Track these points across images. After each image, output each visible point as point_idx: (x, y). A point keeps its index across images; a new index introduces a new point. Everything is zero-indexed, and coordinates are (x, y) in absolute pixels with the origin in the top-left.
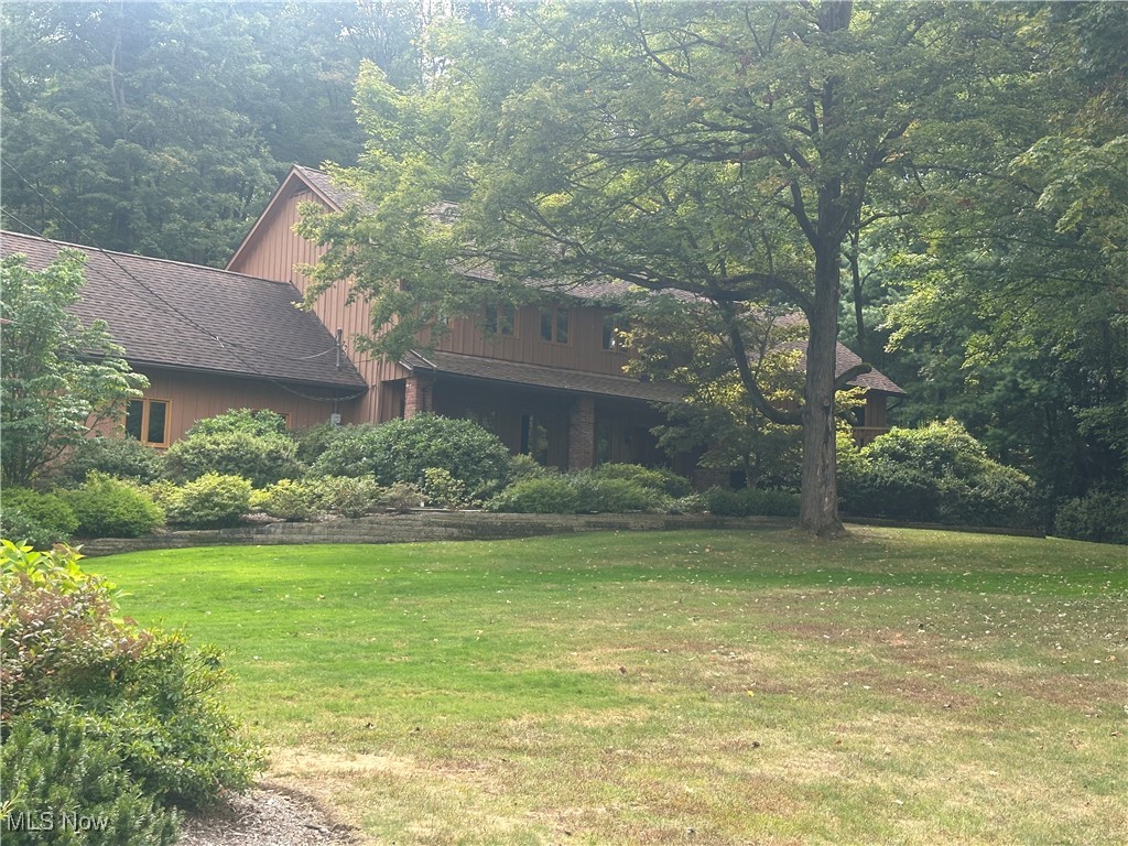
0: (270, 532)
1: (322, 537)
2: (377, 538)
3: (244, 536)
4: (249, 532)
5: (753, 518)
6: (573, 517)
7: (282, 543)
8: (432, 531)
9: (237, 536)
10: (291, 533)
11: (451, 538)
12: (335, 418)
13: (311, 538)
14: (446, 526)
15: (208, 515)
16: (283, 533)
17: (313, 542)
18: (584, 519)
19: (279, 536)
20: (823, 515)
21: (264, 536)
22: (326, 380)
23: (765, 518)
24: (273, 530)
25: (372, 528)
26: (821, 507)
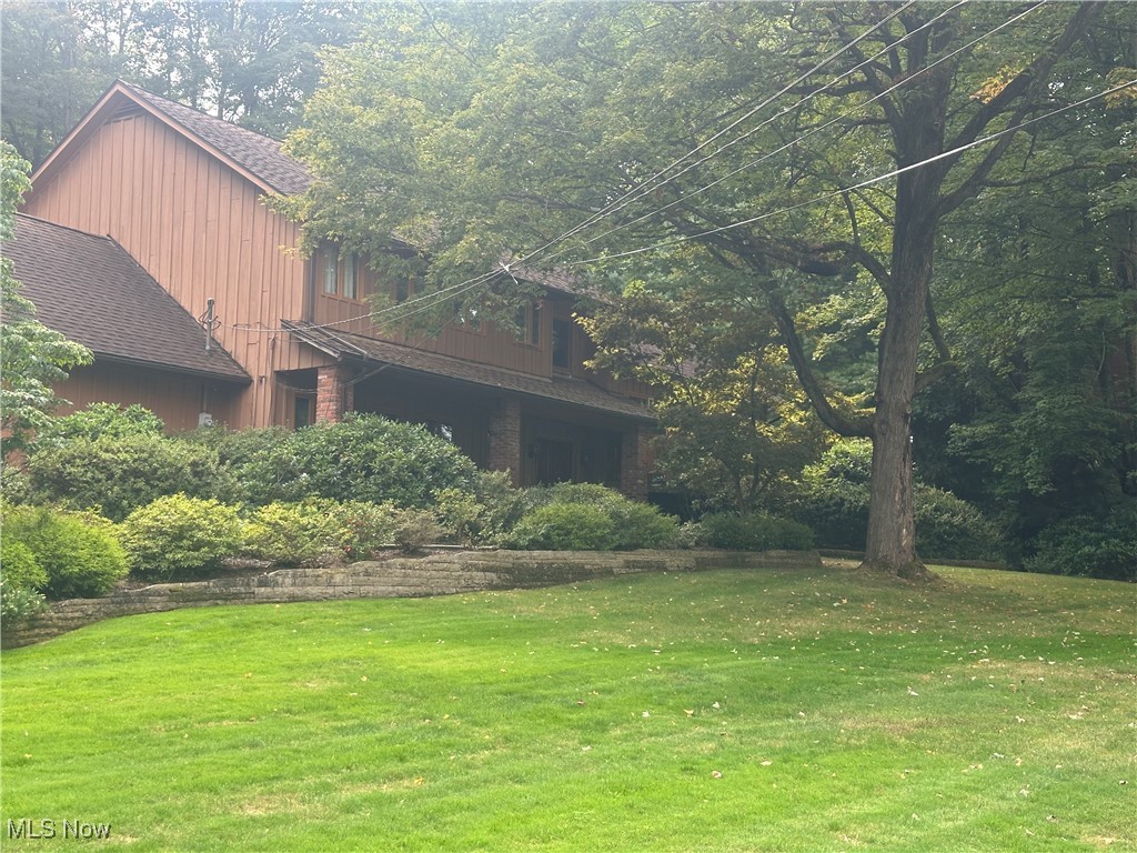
0: (276, 584)
1: (346, 589)
2: (412, 590)
3: (242, 589)
4: (248, 585)
5: (773, 553)
6: (611, 554)
7: (293, 599)
8: (471, 578)
9: (232, 590)
10: (304, 585)
11: (492, 587)
12: (205, 419)
13: (331, 590)
14: (484, 570)
15: (187, 559)
16: (294, 584)
17: (333, 597)
18: (623, 557)
19: (289, 590)
20: (902, 551)
21: (269, 590)
22: (199, 366)
23: (784, 552)
24: (280, 579)
25: (405, 576)
26: (900, 542)
